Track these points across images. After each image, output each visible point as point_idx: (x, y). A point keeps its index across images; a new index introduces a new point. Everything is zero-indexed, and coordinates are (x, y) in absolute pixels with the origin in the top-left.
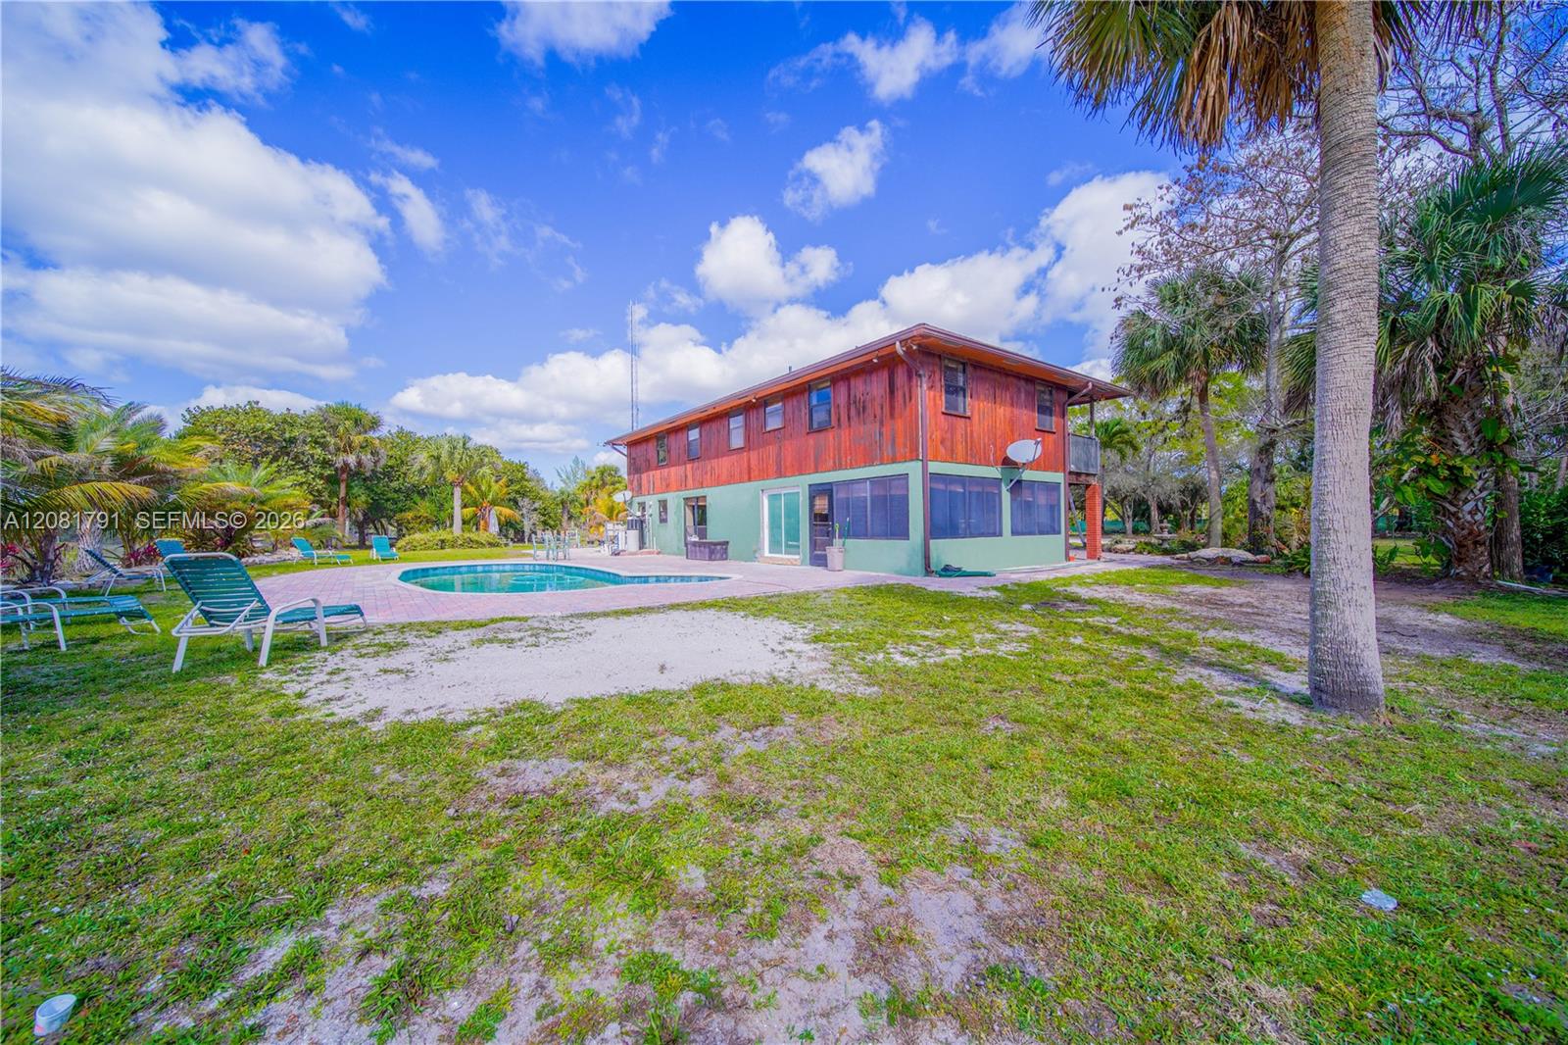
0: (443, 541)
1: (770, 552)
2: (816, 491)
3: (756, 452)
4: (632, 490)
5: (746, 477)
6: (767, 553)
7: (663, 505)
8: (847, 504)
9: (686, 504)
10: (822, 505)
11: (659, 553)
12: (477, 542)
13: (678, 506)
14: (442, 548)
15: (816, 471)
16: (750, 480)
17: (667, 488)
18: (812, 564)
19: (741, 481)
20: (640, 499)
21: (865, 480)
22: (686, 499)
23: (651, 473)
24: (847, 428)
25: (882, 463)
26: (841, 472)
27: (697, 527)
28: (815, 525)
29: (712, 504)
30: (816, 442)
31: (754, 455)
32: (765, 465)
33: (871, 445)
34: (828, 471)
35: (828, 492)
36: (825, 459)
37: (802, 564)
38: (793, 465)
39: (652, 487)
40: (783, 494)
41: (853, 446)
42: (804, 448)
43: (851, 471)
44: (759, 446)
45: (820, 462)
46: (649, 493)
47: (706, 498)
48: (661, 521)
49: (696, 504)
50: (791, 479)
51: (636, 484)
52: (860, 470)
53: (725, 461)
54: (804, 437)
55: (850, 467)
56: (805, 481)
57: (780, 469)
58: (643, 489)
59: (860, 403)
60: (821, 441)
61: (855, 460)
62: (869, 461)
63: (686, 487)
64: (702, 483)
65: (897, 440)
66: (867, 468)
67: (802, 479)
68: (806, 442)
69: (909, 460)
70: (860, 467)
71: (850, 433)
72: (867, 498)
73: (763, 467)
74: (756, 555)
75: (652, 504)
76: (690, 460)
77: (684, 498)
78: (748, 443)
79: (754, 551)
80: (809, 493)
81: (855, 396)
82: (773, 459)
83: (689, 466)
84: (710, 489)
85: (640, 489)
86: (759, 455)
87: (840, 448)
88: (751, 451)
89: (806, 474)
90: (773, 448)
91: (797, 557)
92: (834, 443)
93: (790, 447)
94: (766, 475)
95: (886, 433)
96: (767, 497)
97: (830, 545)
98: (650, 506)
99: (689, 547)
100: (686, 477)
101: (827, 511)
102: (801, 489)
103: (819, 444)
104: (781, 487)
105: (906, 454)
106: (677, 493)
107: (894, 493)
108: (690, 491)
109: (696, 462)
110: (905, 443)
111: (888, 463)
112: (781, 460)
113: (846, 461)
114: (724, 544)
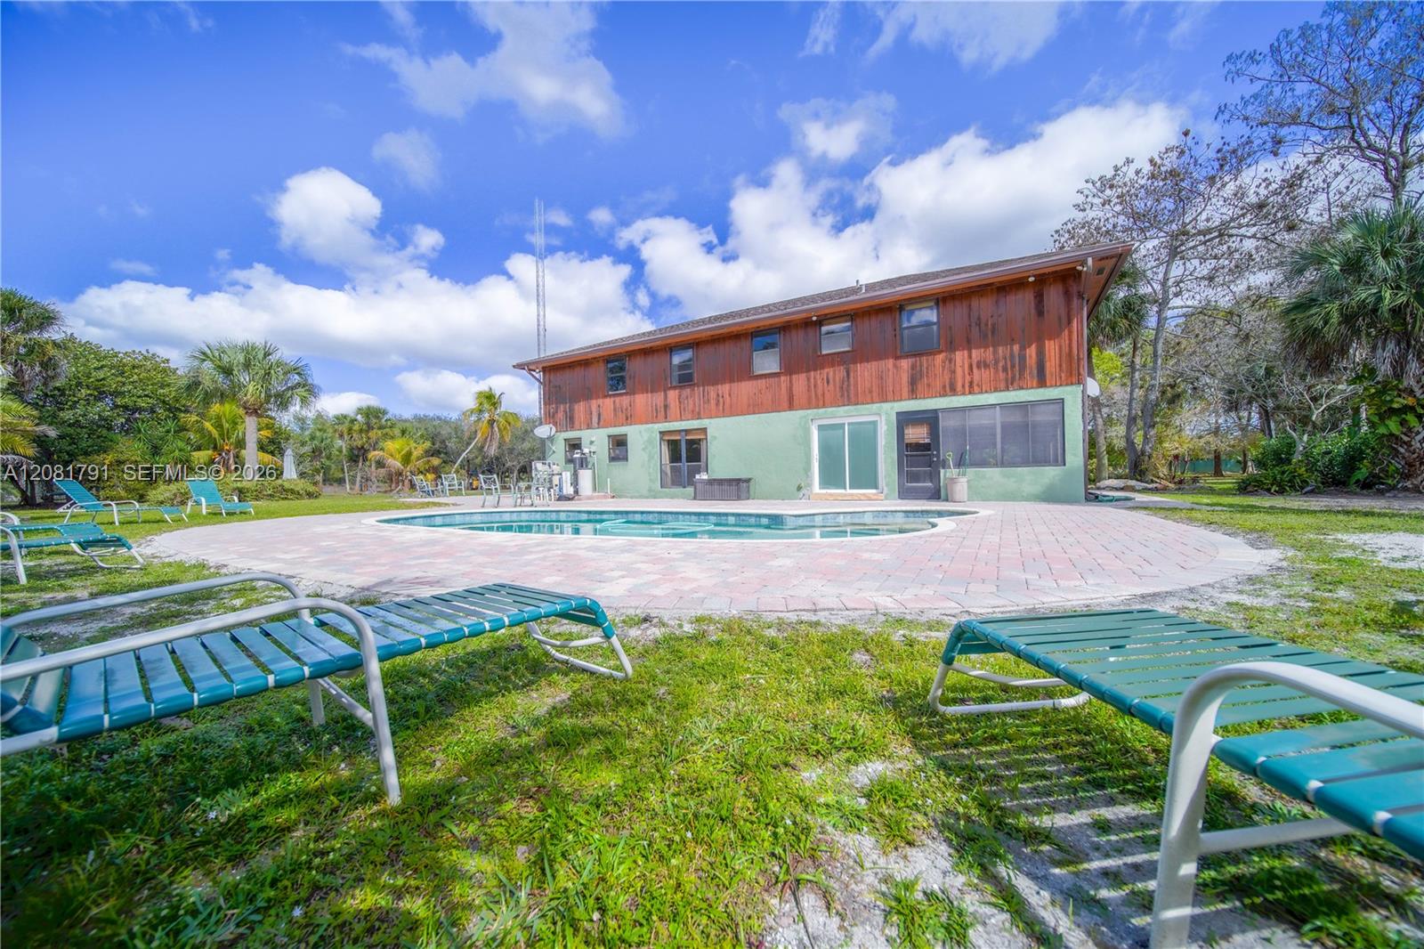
1: (820, 489)
2: (905, 420)
3: (803, 376)
4: (555, 424)
5: (786, 404)
6: (816, 488)
7: (619, 443)
8: (961, 433)
9: (661, 439)
10: (917, 434)
11: (613, 497)
13: (650, 441)
15: (913, 394)
16: (791, 407)
17: (629, 419)
18: (901, 497)
19: (775, 408)
20: (571, 434)
21: (993, 406)
22: (663, 434)
23: (594, 403)
24: (966, 352)
25: (1022, 388)
26: (954, 398)
27: (684, 465)
28: (907, 456)
29: (715, 438)
30: (913, 367)
31: (800, 381)
32: (820, 392)
33: (1005, 369)
34: (932, 397)
35: (930, 419)
36: (929, 385)
37: (886, 499)
38: (871, 392)
39: (595, 419)
40: (849, 424)
41: (975, 370)
42: (891, 373)
43: (970, 397)
44: (808, 371)
45: (919, 387)
46: (589, 427)
47: (704, 430)
48: (613, 459)
49: (683, 438)
50: (867, 406)
51: (560, 415)
52: (986, 395)
53: (745, 388)
54: (890, 362)
55: (970, 393)
56: (892, 408)
57: (847, 396)
58: (577, 423)
59: (987, 325)
60: (921, 366)
61: (978, 385)
62: (1003, 385)
63: (666, 419)
64: (699, 413)
65: (1048, 364)
66: (996, 394)
67: (886, 406)
68: (895, 366)
69: (1067, 385)
70: (986, 392)
71: (970, 357)
72: (995, 425)
73: (816, 395)
74: (803, 491)
75: (596, 440)
76: (674, 388)
77: (660, 433)
78: (789, 368)
79: (799, 488)
80: (898, 422)
81: (979, 319)
82: (835, 385)
83: (672, 394)
84: (713, 421)
85: (571, 422)
86: (809, 379)
87: (954, 372)
88: (794, 377)
89: (894, 401)
90: (834, 373)
91: (874, 491)
92: (943, 367)
93: (865, 372)
94: (821, 402)
95: (1030, 357)
96: (821, 428)
97: (934, 476)
98: (592, 442)
99: (699, 486)
100: (666, 407)
101: (927, 441)
102: (883, 418)
103: (918, 368)
104: (847, 416)
105: (1061, 378)
106: (650, 425)
107: (1039, 418)
108: (675, 423)
109: (688, 391)
110: (1060, 366)
111: (1032, 388)
112: (848, 385)
113: (963, 386)
114: (748, 481)
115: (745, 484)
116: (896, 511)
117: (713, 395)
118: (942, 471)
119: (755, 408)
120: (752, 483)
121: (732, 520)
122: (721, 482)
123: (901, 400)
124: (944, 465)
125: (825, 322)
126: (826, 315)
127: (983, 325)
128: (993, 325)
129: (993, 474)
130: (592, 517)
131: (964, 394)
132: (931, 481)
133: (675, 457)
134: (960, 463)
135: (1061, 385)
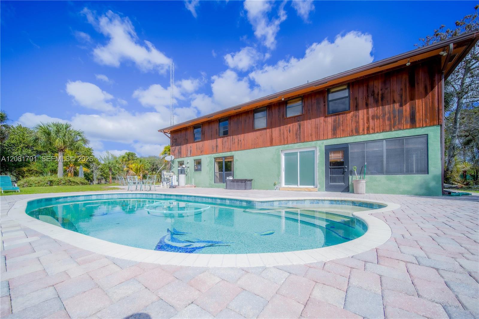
0: (51, 182)
1: (285, 185)
2: (329, 149)
3: (277, 129)
4: (174, 155)
5: (269, 143)
6: (283, 185)
7: (198, 163)
8: (362, 156)
9: (215, 161)
10: (336, 157)
11: (195, 187)
12: (74, 182)
13: (210, 162)
14: (50, 185)
15: (334, 135)
16: (271, 144)
17: (202, 152)
18: (327, 190)
19: (265, 146)
20: (180, 160)
21: (382, 140)
22: (215, 159)
23: (189, 146)
24: (365, 110)
25: (400, 129)
26: (358, 137)
27: (224, 173)
28: (330, 168)
29: (237, 160)
30: (335, 121)
31: (276, 131)
32: (285, 137)
33: (389, 119)
34: (345, 137)
35: (344, 149)
36: (343, 130)
37: (319, 191)
38: (311, 135)
39: (189, 153)
40: (300, 152)
41: (371, 120)
42: (322, 125)
43: (367, 136)
44: (280, 126)
45: (338, 131)
46: (187, 156)
47: (232, 157)
48: (196, 170)
49: (223, 161)
50: (309, 143)
51: (176, 151)
52: (377, 134)
53: (250, 136)
54: (322, 119)
55: (367, 133)
56: (323, 143)
57: (299, 138)
58: (182, 154)
59: (378, 95)
60: (339, 120)
61: (372, 129)
62: (388, 128)
63: (217, 152)
64: (230, 149)
65: (417, 115)
66: (384, 133)
67: (319, 142)
68: (324, 121)
69: (430, 126)
70: (377, 132)
71: (368, 113)
72: (382, 151)
73: (283, 137)
74: (277, 186)
75: (189, 162)
76: (221, 137)
77: (214, 158)
78: (271, 125)
79: (275, 185)
80: (326, 150)
81: (373, 92)
82: (293, 133)
83: (220, 140)
84: (236, 152)
85: (180, 154)
86: (280, 130)
87: (358, 122)
88: (273, 129)
89: (324, 140)
90: (293, 127)
91: (312, 187)
92: (352, 120)
93: (308, 125)
94: (286, 142)
95: (406, 111)
96: (286, 155)
97: (345, 179)
98: (188, 163)
99: (228, 182)
100: (217, 146)
101: (342, 160)
102: (318, 149)
103: (337, 122)
104: (298, 148)
105: (426, 122)
106: (210, 155)
107: (411, 146)
108: (220, 154)
109: (226, 138)
110: (426, 115)
111: (407, 129)
112: (300, 132)
113: (363, 130)
114: (251, 180)
115: (249, 182)
116: (324, 200)
117: (236, 140)
118: (350, 177)
119: (255, 146)
120: (252, 182)
121: (228, 202)
122: (238, 181)
123: (328, 139)
124: (352, 173)
125: (289, 102)
126: (289, 98)
127: (376, 96)
128: (382, 94)
129: (382, 178)
130: (167, 197)
131: (364, 134)
132: (344, 182)
133: (221, 169)
134: (361, 172)
135: (426, 126)
